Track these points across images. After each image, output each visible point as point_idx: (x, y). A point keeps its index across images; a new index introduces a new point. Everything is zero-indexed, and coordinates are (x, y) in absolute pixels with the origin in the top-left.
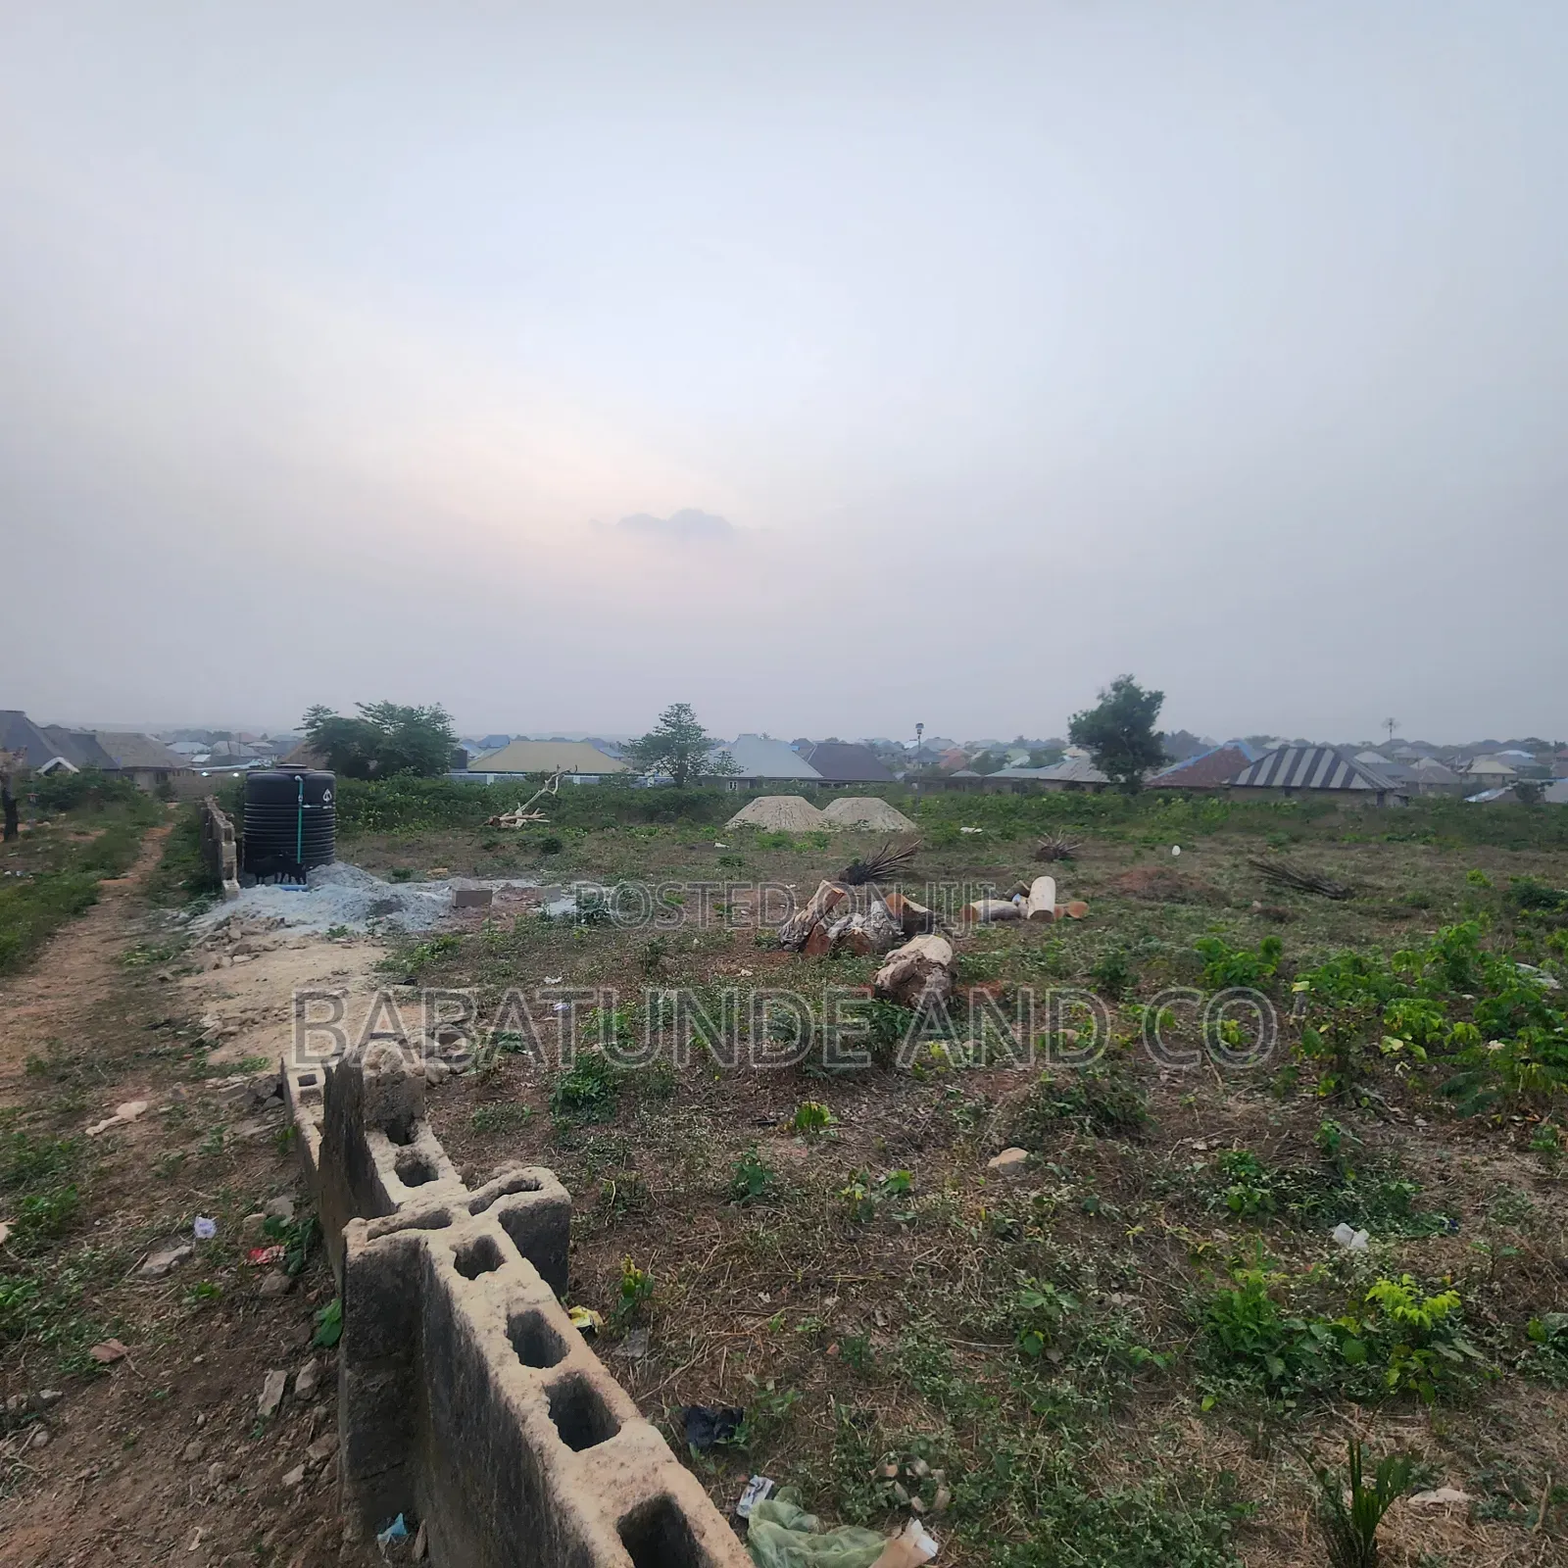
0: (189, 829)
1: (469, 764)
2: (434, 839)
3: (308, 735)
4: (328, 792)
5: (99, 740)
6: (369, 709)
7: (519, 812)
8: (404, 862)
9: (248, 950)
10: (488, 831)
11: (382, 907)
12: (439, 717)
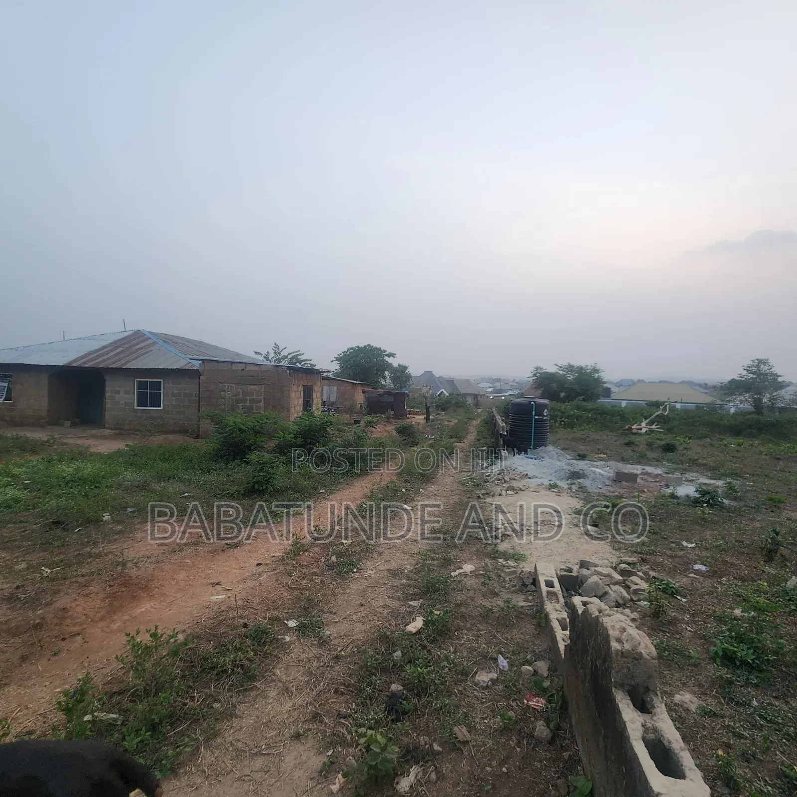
0: (486, 422)
1: (612, 395)
2: (595, 436)
3: (533, 380)
4: (546, 410)
5: (455, 382)
6: (561, 367)
7: (643, 424)
8: (582, 448)
9: (513, 489)
10: (626, 435)
11: (575, 475)
12: (596, 371)
